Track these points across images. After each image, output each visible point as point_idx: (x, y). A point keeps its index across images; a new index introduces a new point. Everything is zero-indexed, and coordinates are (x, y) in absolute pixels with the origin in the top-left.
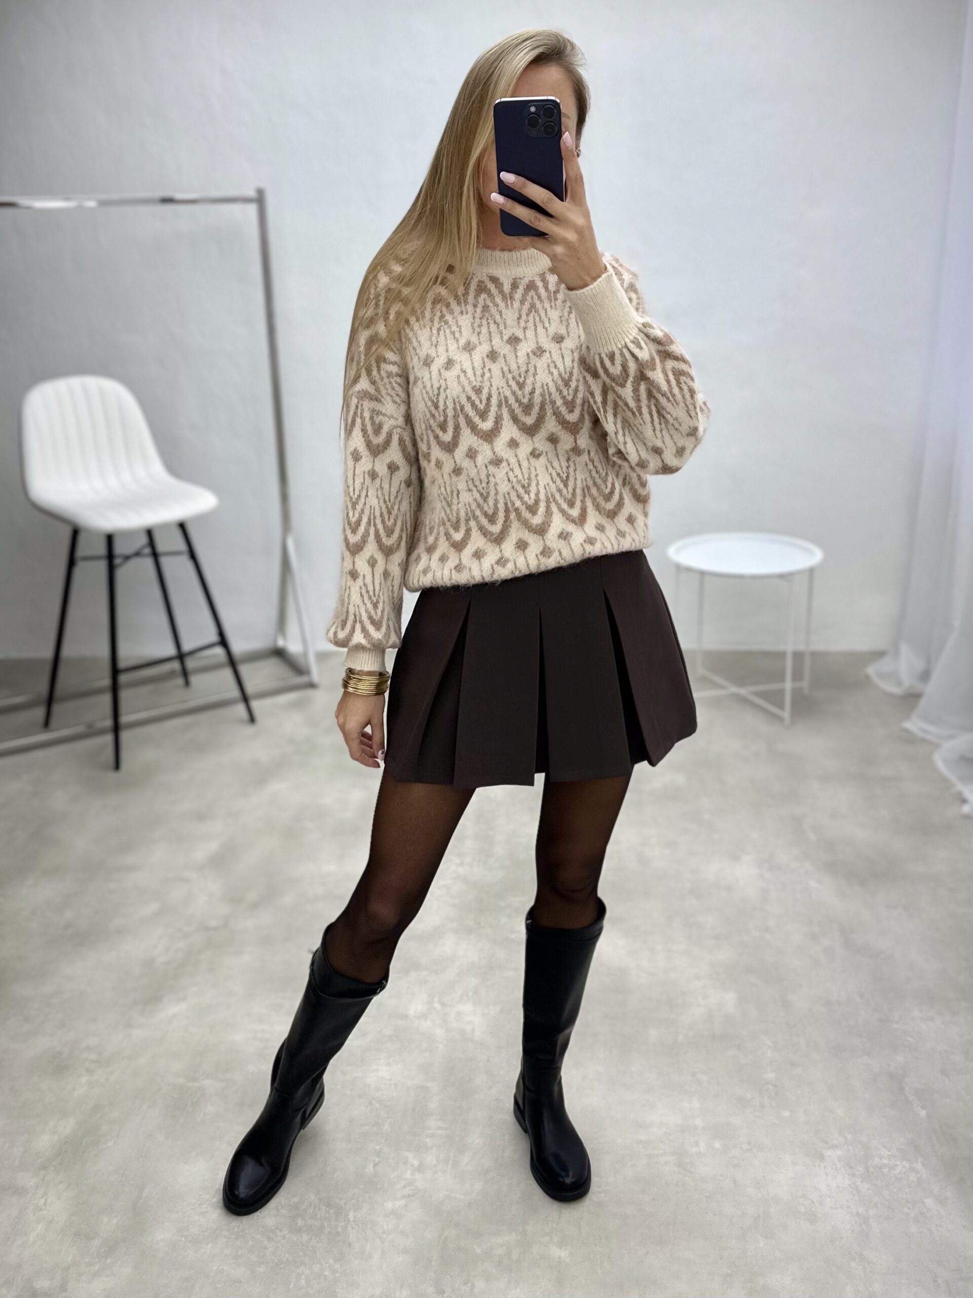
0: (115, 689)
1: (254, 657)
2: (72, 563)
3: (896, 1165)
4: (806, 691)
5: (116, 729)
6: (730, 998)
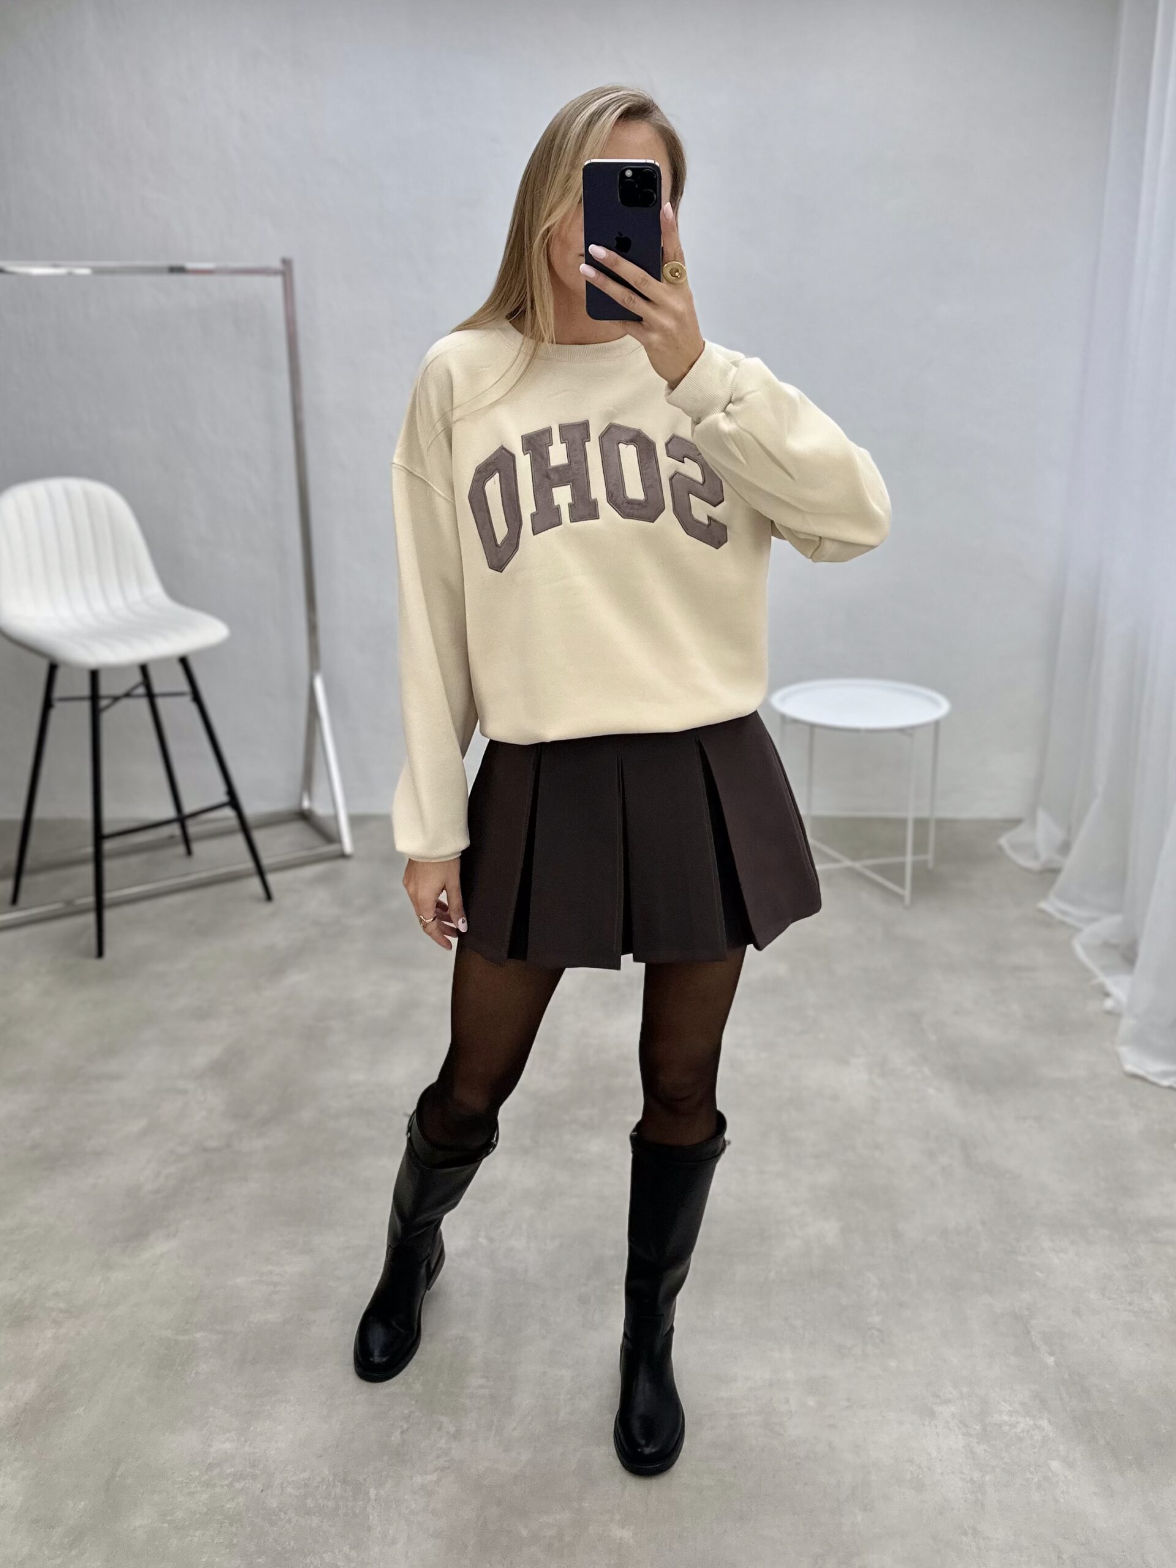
0: (98, 859)
1: (273, 821)
2: (48, 705)
3: (1018, 1423)
4: (930, 865)
5: (99, 907)
6: (831, 1228)
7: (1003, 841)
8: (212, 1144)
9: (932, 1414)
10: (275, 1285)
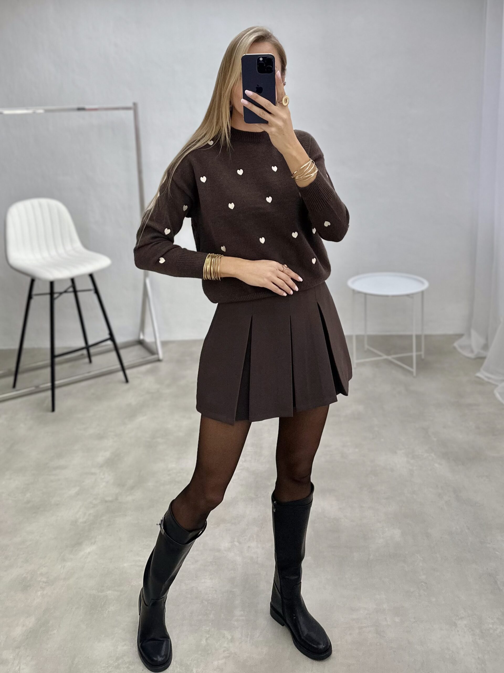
0: (53, 366)
1: (128, 345)
2: (30, 297)
4: (423, 356)
5: (53, 388)
6: (397, 533)
7: (456, 345)
8: (110, 498)
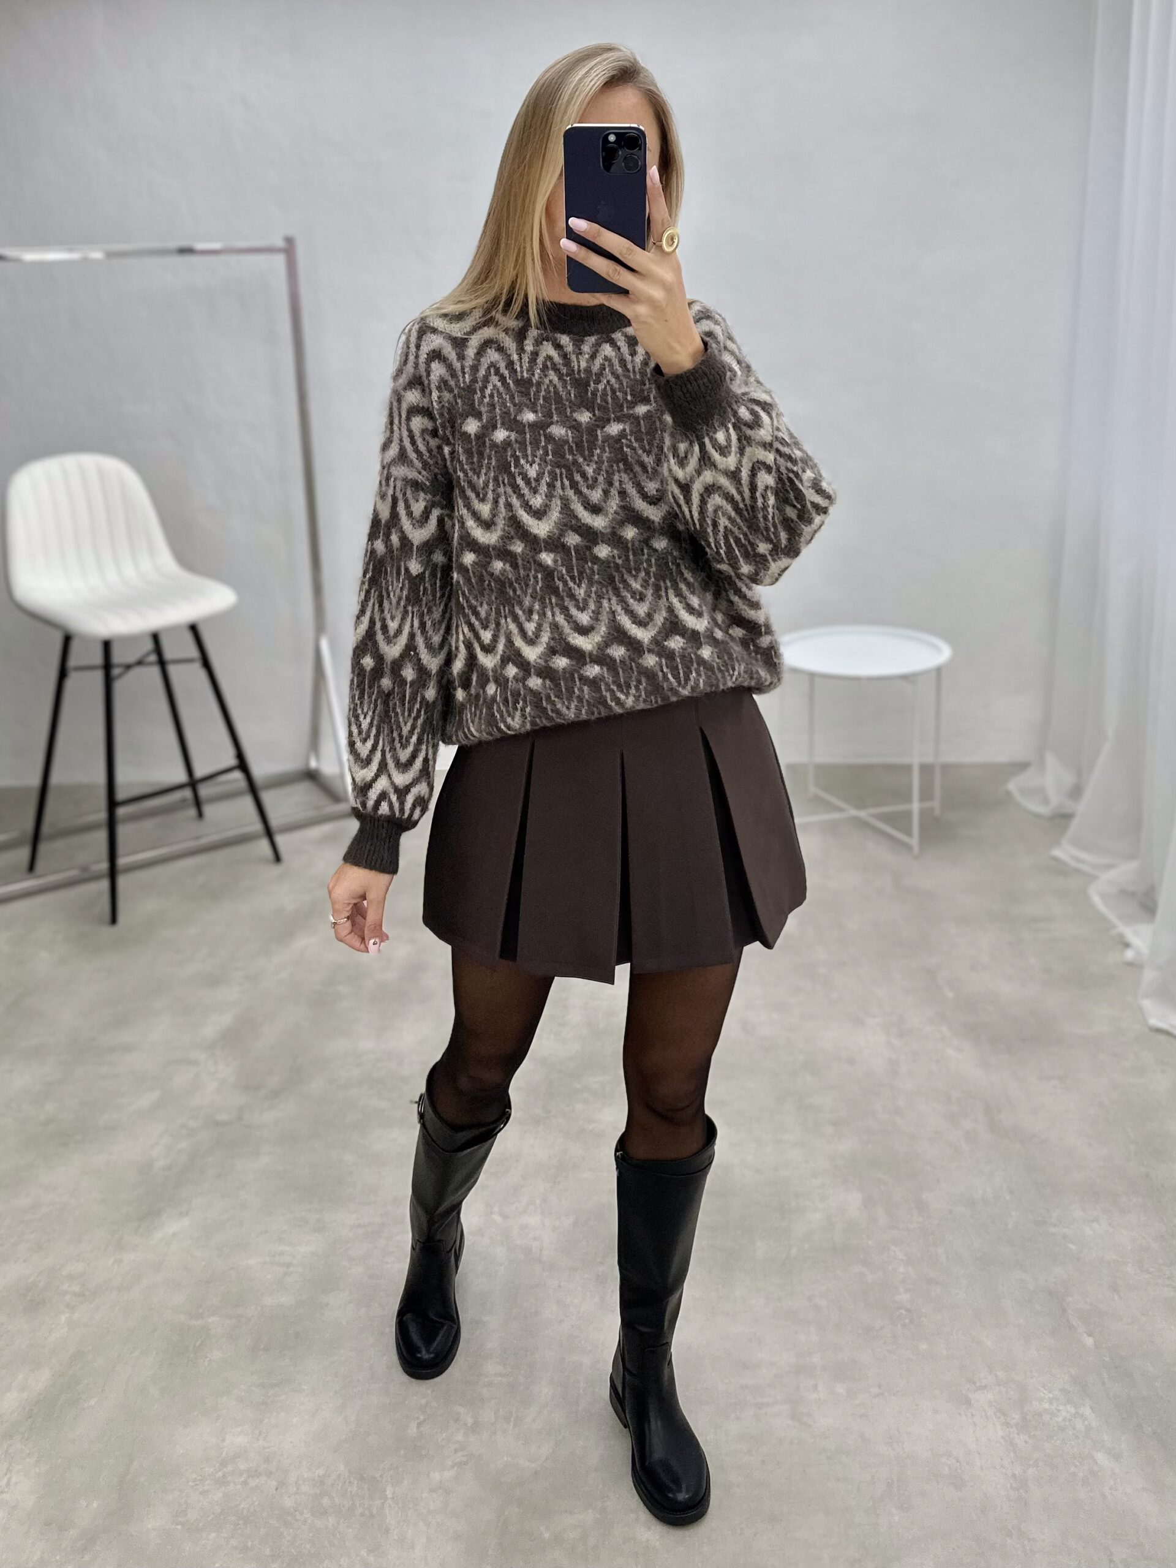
0: (112, 824)
1: (280, 781)
2: (63, 674)
3: (1059, 1411)
4: (937, 812)
5: (113, 873)
6: (853, 1200)
7: (1012, 786)
8: (223, 1117)
9: (968, 1402)
10: (288, 1265)
